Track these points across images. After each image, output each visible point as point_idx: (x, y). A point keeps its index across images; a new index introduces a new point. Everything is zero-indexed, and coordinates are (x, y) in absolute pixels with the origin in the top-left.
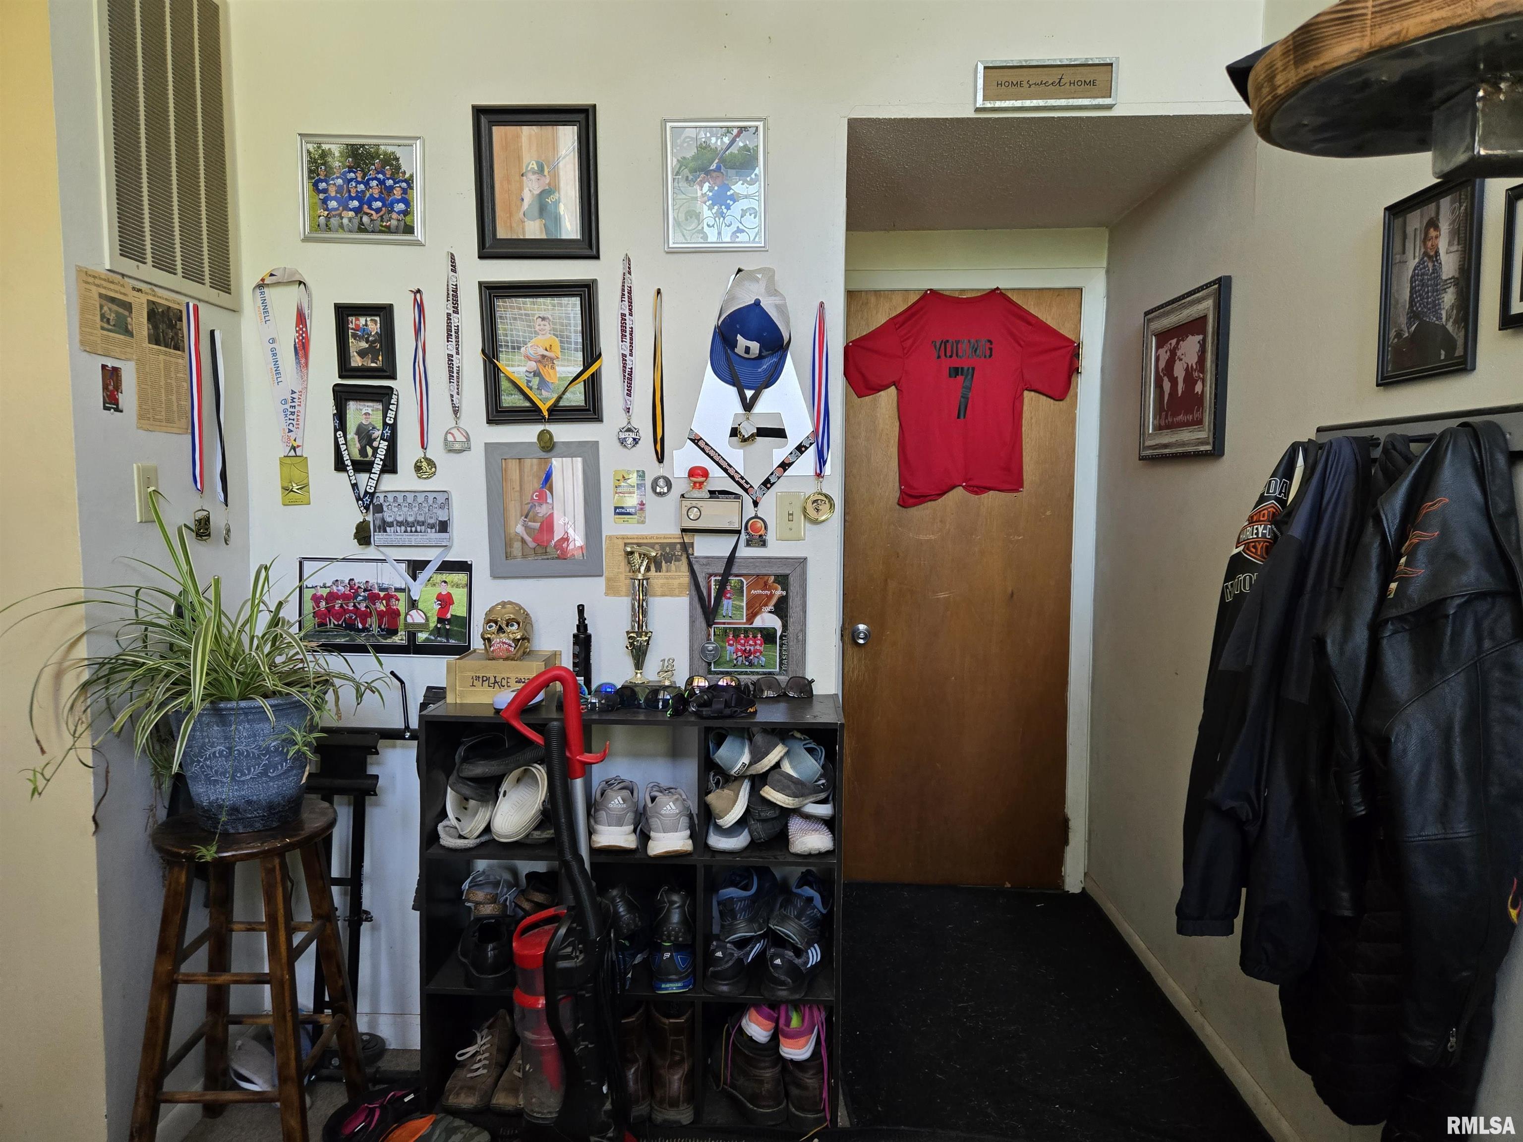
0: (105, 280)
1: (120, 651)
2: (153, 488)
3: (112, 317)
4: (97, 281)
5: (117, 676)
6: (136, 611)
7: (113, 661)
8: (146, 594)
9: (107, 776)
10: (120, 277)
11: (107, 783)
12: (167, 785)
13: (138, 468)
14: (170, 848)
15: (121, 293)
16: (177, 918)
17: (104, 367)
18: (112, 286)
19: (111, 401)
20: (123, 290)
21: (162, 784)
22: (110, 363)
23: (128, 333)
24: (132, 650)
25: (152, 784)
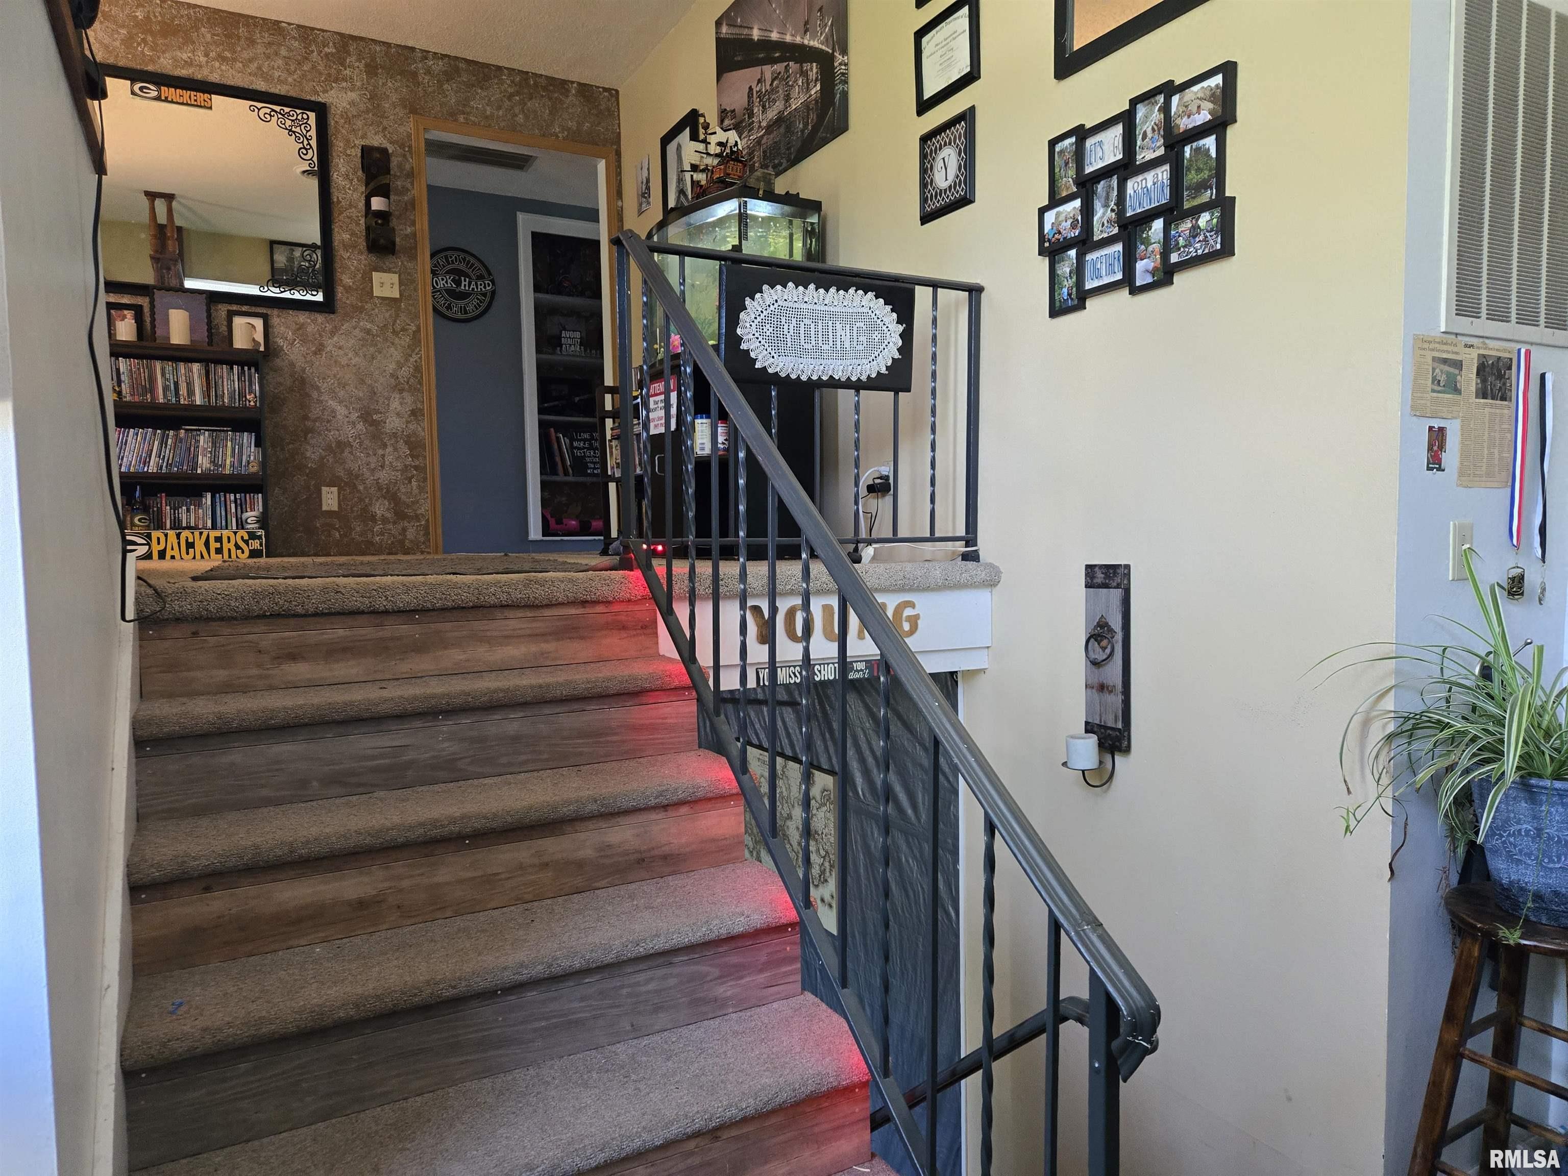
0: (1439, 343)
1: (1425, 708)
2: (1468, 546)
3: (1443, 378)
4: (1432, 346)
5: (1420, 733)
6: (1442, 668)
7: (1418, 717)
8: (1453, 653)
9: (1405, 828)
10: (1453, 337)
11: (1405, 834)
12: (1461, 851)
13: (1455, 524)
14: (1464, 916)
15: (1453, 353)
16: (1468, 991)
17: (1431, 428)
18: (1445, 347)
19: (1435, 462)
20: (1455, 349)
21: (1457, 847)
22: (1436, 424)
23: (1457, 391)
24: (1436, 708)
25: (1447, 846)
